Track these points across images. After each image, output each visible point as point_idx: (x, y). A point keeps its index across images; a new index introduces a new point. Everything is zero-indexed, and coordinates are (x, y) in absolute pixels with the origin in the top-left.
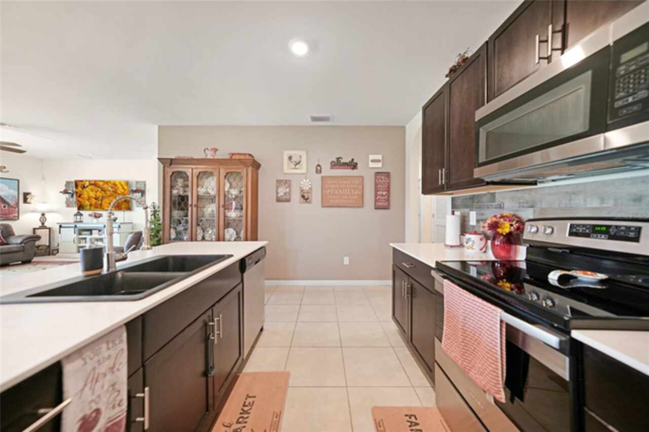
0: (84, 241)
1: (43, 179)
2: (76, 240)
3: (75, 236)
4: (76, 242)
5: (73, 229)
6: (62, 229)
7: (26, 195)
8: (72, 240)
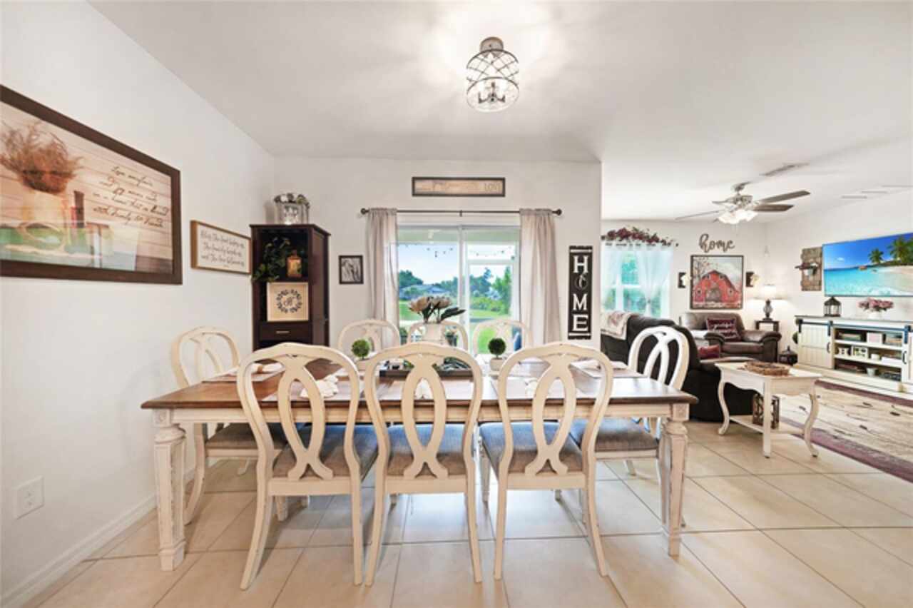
0: (846, 350)
1: (766, 251)
2: (830, 345)
3: (830, 339)
4: (830, 350)
5: (826, 327)
6: (803, 326)
7: (749, 275)
8: (825, 346)
